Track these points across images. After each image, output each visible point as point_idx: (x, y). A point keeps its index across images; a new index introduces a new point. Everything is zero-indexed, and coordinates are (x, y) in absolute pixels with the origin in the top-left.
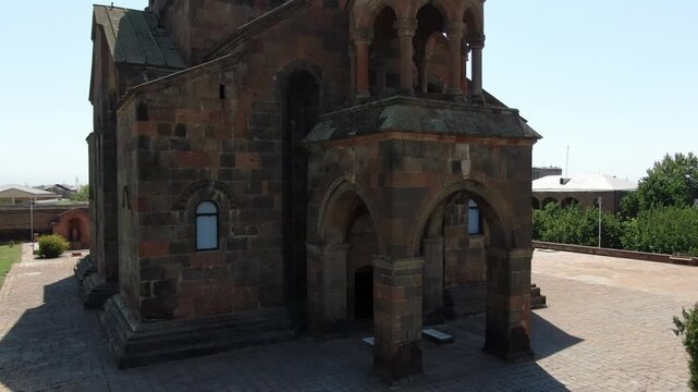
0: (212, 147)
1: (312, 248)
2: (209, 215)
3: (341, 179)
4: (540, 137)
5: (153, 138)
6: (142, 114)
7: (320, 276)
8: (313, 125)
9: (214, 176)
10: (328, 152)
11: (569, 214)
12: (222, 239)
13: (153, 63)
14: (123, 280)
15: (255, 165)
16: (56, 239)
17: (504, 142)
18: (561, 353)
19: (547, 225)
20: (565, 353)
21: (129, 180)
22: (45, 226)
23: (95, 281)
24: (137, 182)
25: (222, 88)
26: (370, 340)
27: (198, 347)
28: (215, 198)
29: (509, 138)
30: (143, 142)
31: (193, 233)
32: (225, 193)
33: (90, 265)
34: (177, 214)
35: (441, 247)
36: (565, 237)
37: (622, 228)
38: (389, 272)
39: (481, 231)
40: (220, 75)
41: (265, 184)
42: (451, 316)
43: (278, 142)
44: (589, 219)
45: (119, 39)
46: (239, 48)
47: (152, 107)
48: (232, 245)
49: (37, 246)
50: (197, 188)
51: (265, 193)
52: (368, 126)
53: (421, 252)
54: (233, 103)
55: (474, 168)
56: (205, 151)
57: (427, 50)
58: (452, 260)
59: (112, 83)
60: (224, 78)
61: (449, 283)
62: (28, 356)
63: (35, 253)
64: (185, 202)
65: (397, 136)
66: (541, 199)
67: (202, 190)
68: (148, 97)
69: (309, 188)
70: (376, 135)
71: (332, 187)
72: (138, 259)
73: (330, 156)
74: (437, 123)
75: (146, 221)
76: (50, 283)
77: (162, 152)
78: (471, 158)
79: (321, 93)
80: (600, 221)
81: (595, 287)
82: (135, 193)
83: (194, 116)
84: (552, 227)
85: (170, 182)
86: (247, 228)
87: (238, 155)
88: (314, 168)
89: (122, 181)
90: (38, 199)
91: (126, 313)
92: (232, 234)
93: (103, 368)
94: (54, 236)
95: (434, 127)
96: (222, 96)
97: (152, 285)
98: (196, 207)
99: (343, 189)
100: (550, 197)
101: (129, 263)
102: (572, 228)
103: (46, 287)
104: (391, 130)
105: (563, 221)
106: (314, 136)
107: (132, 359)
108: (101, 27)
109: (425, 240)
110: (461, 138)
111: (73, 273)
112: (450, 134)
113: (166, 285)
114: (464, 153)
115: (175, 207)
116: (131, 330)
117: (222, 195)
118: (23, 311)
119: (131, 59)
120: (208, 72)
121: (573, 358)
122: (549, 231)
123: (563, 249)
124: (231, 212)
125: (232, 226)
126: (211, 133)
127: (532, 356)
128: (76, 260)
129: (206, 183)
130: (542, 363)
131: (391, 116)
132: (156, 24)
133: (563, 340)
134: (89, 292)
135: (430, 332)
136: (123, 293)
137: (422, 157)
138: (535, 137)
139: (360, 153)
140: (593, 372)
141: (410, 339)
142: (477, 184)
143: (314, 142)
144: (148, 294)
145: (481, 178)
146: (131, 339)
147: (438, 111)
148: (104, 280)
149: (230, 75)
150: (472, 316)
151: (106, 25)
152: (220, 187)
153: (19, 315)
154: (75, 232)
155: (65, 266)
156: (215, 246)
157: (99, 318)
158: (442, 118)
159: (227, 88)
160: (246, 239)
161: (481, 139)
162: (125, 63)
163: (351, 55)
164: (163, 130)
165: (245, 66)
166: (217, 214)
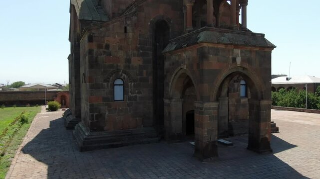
0: (121, 54)
1: (166, 101)
2: (120, 85)
3: (179, 68)
4: (275, 47)
5: (95, 50)
6: (90, 39)
7: (170, 113)
8: (167, 44)
9: (122, 67)
10: (174, 56)
11: (290, 94)
12: (125, 96)
13: (96, 20)
14: (83, 115)
15: (141, 63)
16: (56, 103)
17: (257, 49)
18: (286, 151)
19: (280, 98)
20: (288, 151)
21: (85, 70)
22: (51, 98)
23: (71, 118)
24: (88, 70)
25: (126, 28)
26: (193, 143)
27: (115, 143)
28: (122, 77)
29: (260, 47)
30: (91, 52)
31: (112, 93)
32: (127, 75)
33: (69, 112)
34: (106, 84)
35: (227, 101)
36: (289, 104)
37: (318, 99)
38: (202, 109)
39: (246, 96)
40: (125, 22)
41: (145, 71)
42: (232, 135)
43: (151, 52)
44: (301, 96)
45: (81, 10)
46: (134, 10)
47: (94, 36)
48: (130, 99)
49: (47, 106)
50: (114, 73)
51: (145, 75)
52: (192, 41)
53: (217, 100)
54: (130, 35)
55: (243, 61)
56: (118, 56)
57: (220, 9)
58: (232, 109)
59: (78, 29)
60: (126, 23)
61: (231, 120)
62: (42, 146)
63: (46, 109)
64: (109, 79)
65: (205, 45)
66: (276, 88)
67: (116, 74)
68: (93, 32)
69: (165, 73)
70: (195, 46)
71: (176, 72)
72: (89, 104)
73: (174, 57)
74: (224, 39)
75: (92, 87)
76: (53, 120)
77: (99, 56)
78: (241, 56)
79: (170, 30)
80: (306, 96)
81: (304, 125)
82: (87, 75)
83: (113, 40)
84: (282, 99)
85: (102, 70)
86: (137, 91)
87: (133, 58)
88: (167, 64)
89: (82, 71)
90: (49, 89)
91: (83, 129)
92: (130, 94)
93: (73, 151)
94: (54, 102)
95: (223, 41)
96: (126, 31)
97: (95, 115)
98: (114, 81)
99: (180, 72)
100: (281, 86)
101: (85, 107)
102: (292, 100)
103: (51, 122)
104: (202, 42)
105: (287, 97)
106: (167, 49)
107: (86, 147)
108: (74, 6)
109: (219, 98)
110: (236, 46)
111: (62, 117)
112: (231, 44)
113: (100, 116)
114: (238, 54)
115: (105, 81)
116: (86, 135)
117: (126, 76)
118: (41, 130)
119: (86, 18)
120: (119, 21)
121: (292, 153)
122: (281, 102)
123: (288, 110)
124: (129, 84)
125: (130, 90)
126: (121, 48)
127: (271, 152)
128: (63, 112)
129: (118, 70)
130: (277, 155)
131: (202, 36)
132: (97, 4)
133: (287, 146)
134: (68, 122)
135: (222, 141)
136: (83, 122)
137: (218, 55)
138: (273, 47)
139: (189, 54)
140: (302, 159)
141: (212, 140)
142: (244, 69)
143: (167, 52)
144: (93, 120)
145: (246, 65)
146: (86, 139)
147: (225, 34)
148: (75, 117)
149: (129, 22)
150: (242, 135)
151: (75, 5)
152: (124, 72)
153: (40, 131)
154: (63, 101)
155: (59, 114)
156: (123, 99)
157: (72, 132)
158: (226, 37)
159: (128, 28)
160: (136, 97)
161: (246, 47)
162: (83, 20)
163: (184, 11)
164: (100, 46)
165: (136, 18)
166: (123, 85)
